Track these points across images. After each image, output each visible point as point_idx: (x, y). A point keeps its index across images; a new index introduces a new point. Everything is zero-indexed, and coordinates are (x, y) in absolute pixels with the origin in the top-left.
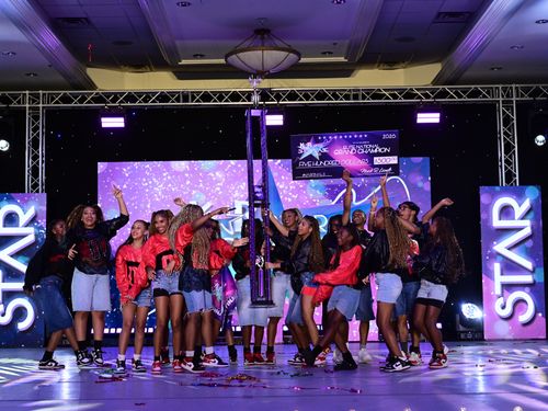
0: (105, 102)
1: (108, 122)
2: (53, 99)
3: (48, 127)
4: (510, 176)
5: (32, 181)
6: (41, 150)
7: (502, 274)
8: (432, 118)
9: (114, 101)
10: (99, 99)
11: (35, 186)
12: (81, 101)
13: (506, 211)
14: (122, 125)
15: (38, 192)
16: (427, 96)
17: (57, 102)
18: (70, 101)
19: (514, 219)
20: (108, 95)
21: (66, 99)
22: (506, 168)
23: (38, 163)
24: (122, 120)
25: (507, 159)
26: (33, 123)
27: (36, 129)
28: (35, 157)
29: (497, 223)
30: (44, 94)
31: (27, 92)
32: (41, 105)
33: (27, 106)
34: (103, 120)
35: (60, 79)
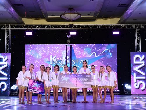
0: (27, 28)
2: (13, 27)
3: (11, 35)
4: (138, 49)
5: (7, 49)
6: (9, 41)
7: (136, 76)
8: (117, 33)
9: (29, 27)
10: (25, 27)
11: (7, 51)
12: (20, 27)
13: (137, 59)
14: (32, 34)
15: (8, 52)
16: (116, 27)
17: (14, 28)
18: (18, 27)
19: (140, 61)
20: (28, 26)
21: (16, 27)
22: (138, 47)
23: (8, 44)
24: (32, 33)
25: (138, 45)
26: (7, 33)
27: (8, 35)
29: (135, 62)
30: (10, 25)
31: (6, 25)
32: (9, 28)
33: (6, 28)
34: (27, 33)
35: (15, 21)
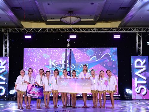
0: (26, 31)
1: (27, 37)
2: (11, 30)
3: (10, 38)
4: (140, 53)
5: (5, 53)
6: (8, 45)
7: (137, 81)
8: (118, 37)
9: (28, 31)
10: (24, 30)
11: (6, 55)
12: (19, 31)
13: (139, 63)
14: (31, 38)
15: (7, 56)
16: (117, 31)
18: (16, 31)
19: (141, 65)
20: (27, 29)
21: (15, 30)
22: (139, 51)
24: (31, 36)
25: (139, 49)
26: (6, 37)
27: (6, 38)
28: (6, 47)
29: (136, 66)
30: (9, 29)
31: (4, 28)
32: (8, 32)
33: (4, 32)
34: (25, 36)
35: (13, 24)
